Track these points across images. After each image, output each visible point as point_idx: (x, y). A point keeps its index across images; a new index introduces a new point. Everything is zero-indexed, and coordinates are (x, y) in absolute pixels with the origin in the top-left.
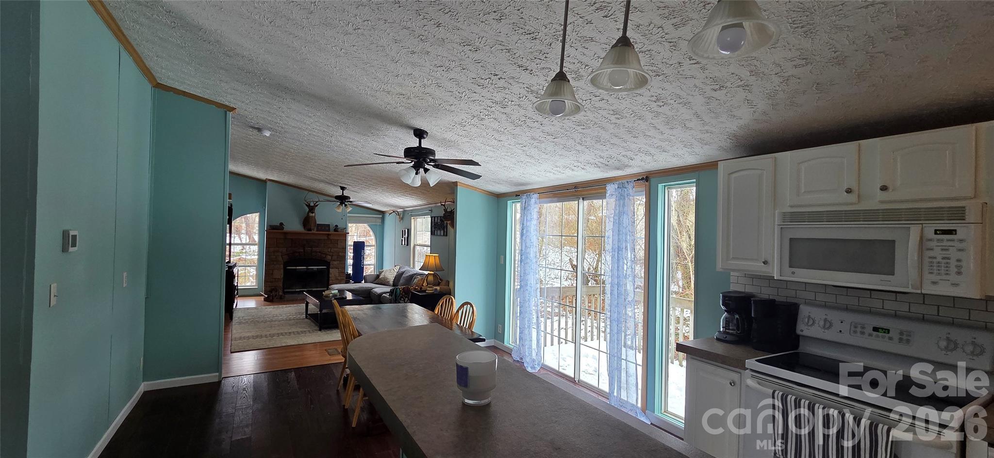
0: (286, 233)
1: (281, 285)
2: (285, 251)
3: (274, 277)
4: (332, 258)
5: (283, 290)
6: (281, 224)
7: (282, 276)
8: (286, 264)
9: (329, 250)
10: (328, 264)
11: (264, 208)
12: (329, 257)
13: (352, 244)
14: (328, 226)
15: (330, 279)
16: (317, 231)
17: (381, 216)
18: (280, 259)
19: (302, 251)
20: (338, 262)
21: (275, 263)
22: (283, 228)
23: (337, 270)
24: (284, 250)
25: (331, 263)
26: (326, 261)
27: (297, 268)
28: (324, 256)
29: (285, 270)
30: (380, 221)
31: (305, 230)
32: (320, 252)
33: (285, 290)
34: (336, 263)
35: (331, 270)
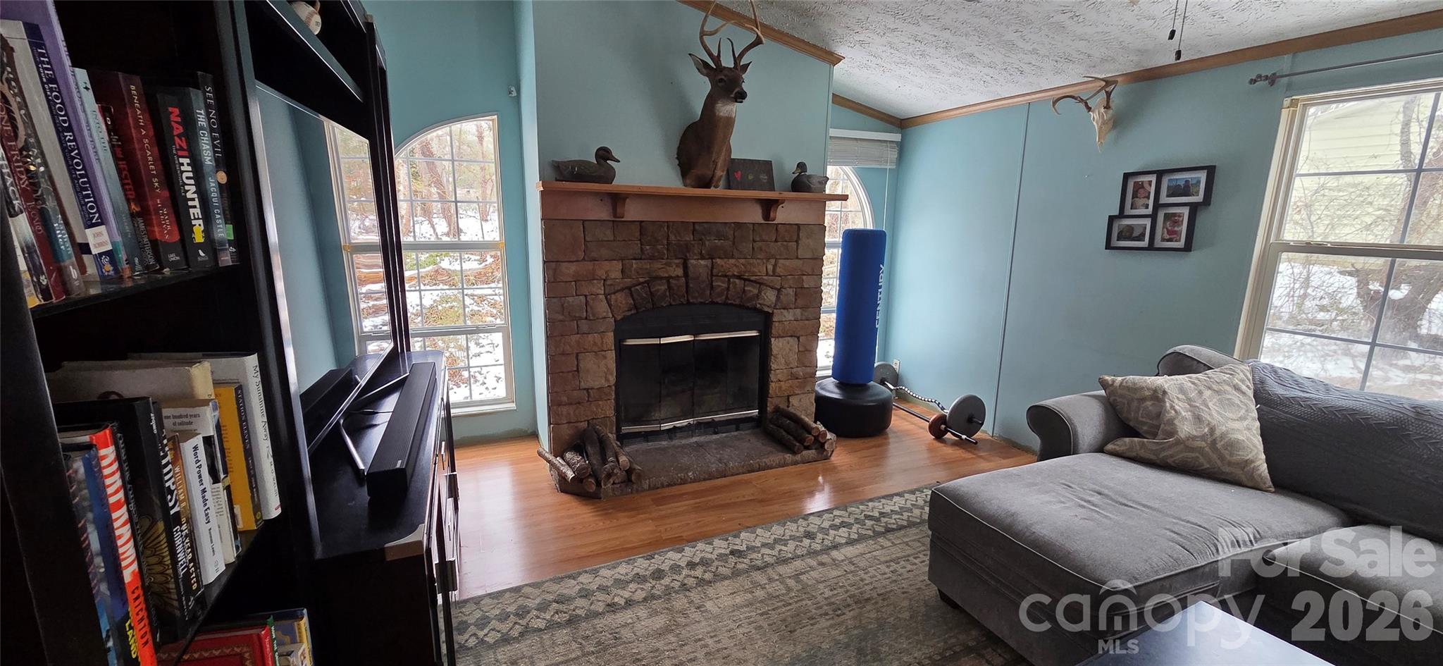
0: (617, 199)
1: (611, 412)
2: (619, 275)
3: (583, 385)
4: (778, 297)
5: (618, 429)
6: (604, 154)
7: (613, 379)
8: (623, 329)
9: (770, 267)
10: (765, 322)
11: (514, 94)
12: (769, 296)
13: (839, 239)
14: (767, 166)
15: (772, 377)
16: (729, 187)
17: (897, 137)
18: (602, 308)
19: (680, 272)
20: (798, 311)
21: (584, 325)
22: (609, 176)
23: (793, 341)
24: (614, 270)
25: (775, 319)
26: (761, 311)
27: (664, 341)
28: (756, 291)
29: (621, 350)
30: (893, 155)
31: (685, 185)
32: (739, 277)
33: (626, 429)
34: (789, 315)
35: (777, 345)
